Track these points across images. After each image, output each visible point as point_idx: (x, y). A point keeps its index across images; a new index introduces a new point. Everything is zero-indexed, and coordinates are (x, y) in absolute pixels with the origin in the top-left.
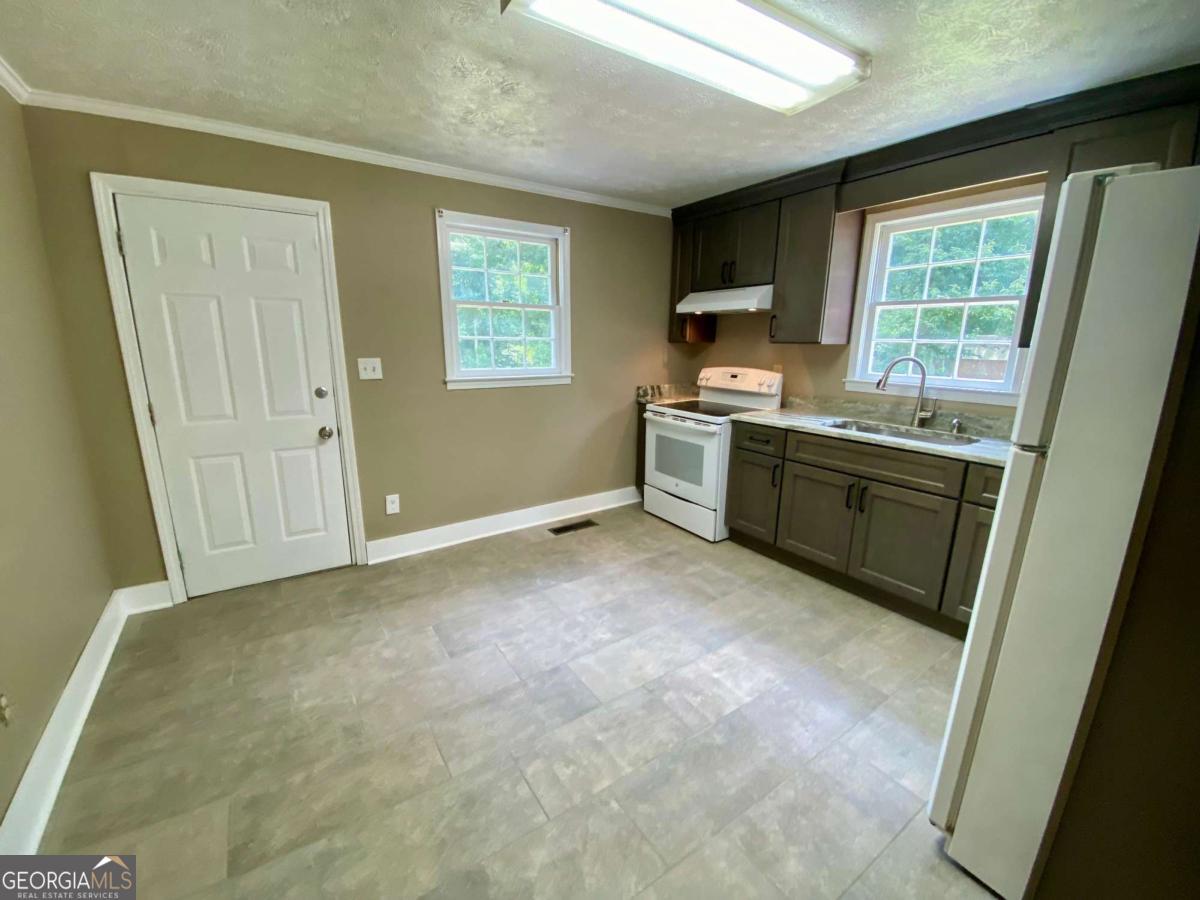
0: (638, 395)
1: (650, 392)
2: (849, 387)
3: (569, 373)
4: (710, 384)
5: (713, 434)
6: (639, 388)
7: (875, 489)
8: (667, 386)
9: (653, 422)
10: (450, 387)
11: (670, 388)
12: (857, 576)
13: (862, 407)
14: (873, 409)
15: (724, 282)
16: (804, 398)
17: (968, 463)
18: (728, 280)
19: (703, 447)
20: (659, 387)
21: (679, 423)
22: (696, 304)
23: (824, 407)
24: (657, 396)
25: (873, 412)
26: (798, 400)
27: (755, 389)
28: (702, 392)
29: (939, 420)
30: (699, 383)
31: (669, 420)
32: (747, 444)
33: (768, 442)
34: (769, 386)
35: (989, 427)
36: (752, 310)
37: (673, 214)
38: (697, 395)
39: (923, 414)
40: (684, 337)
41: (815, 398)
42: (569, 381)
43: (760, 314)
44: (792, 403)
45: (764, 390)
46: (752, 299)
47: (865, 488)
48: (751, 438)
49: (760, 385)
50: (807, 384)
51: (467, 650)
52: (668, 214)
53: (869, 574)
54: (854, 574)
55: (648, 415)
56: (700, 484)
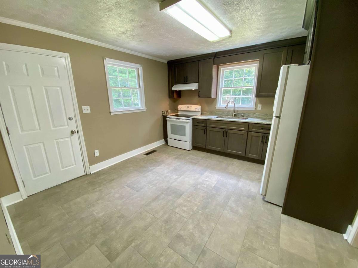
0: (163, 113)
1: (166, 112)
2: (217, 108)
3: (145, 108)
4: (182, 109)
5: (188, 122)
6: (163, 112)
7: (229, 131)
8: (169, 110)
9: (169, 120)
10: (112, 114)
11: (170, 111)
12: (227, 152)
13: (221, 113)
14: (223, 113)
17: (249, 123)
18: (185, 81)
19: (185, 126)
20: (168, 111)
21: (178, 120)
22: (177, 88)
23: (212, 114)
24: (167, 113)
25: (223, 114)
26: (205, 112)
27: (194, 110)
28: (179, 111)
29: (238, 114)
30: (178, 109)
31: (175, 120)
32: (197, 124)
33: (202, 123)
34: (198, 109)
35: (248, 115)
36: (193, 89)
37: (168, 62)
38: (178, 112)
39: (235, 114)
40: (174, 97)
41: (209, 111)
42: (145, 110)
43: (195, 90)
44: (203, 113)
45: (197, 110)
46: (194, 87)
47: (227, 132)
48: (198, 122)
49: (196, 109)
50: (207, 108)
52: (166, 62)
53: (229, 151)
54: (226, 152)
55: (167, 119)
56: (185, 136)
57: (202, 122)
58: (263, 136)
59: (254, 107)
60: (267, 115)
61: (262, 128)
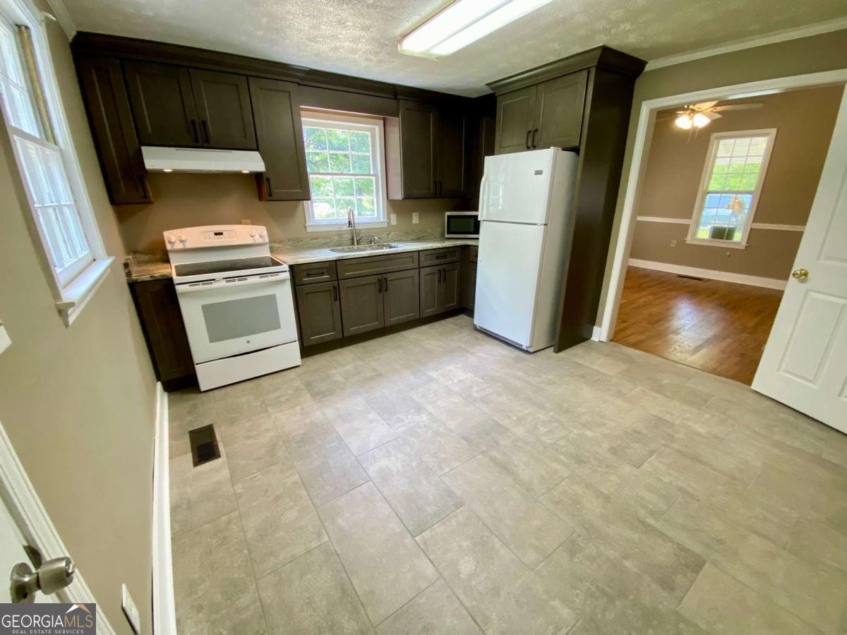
2: (309, 230)
3: (108, 259)
4: (188, 246)
7: (390, 277)
14: (328, 241)
15: (196, 140)
16: (281, 242)
17: (419, 251)
21: (237, 283)
22: (159, 160)
30: (169, 247)
32: (307, 280)
33: (323, 274)
36: (244, 172)
47: (386, 279)
48: (308, 275)
51: (450, 493)
53: (394, 320)
54: (388, 324)
55: (179, 289)
56: (279, 327)
57: (320, 271)
58: (439, 271)
59: (386, 220)
60: (408, 233)
61: (437, 255)
